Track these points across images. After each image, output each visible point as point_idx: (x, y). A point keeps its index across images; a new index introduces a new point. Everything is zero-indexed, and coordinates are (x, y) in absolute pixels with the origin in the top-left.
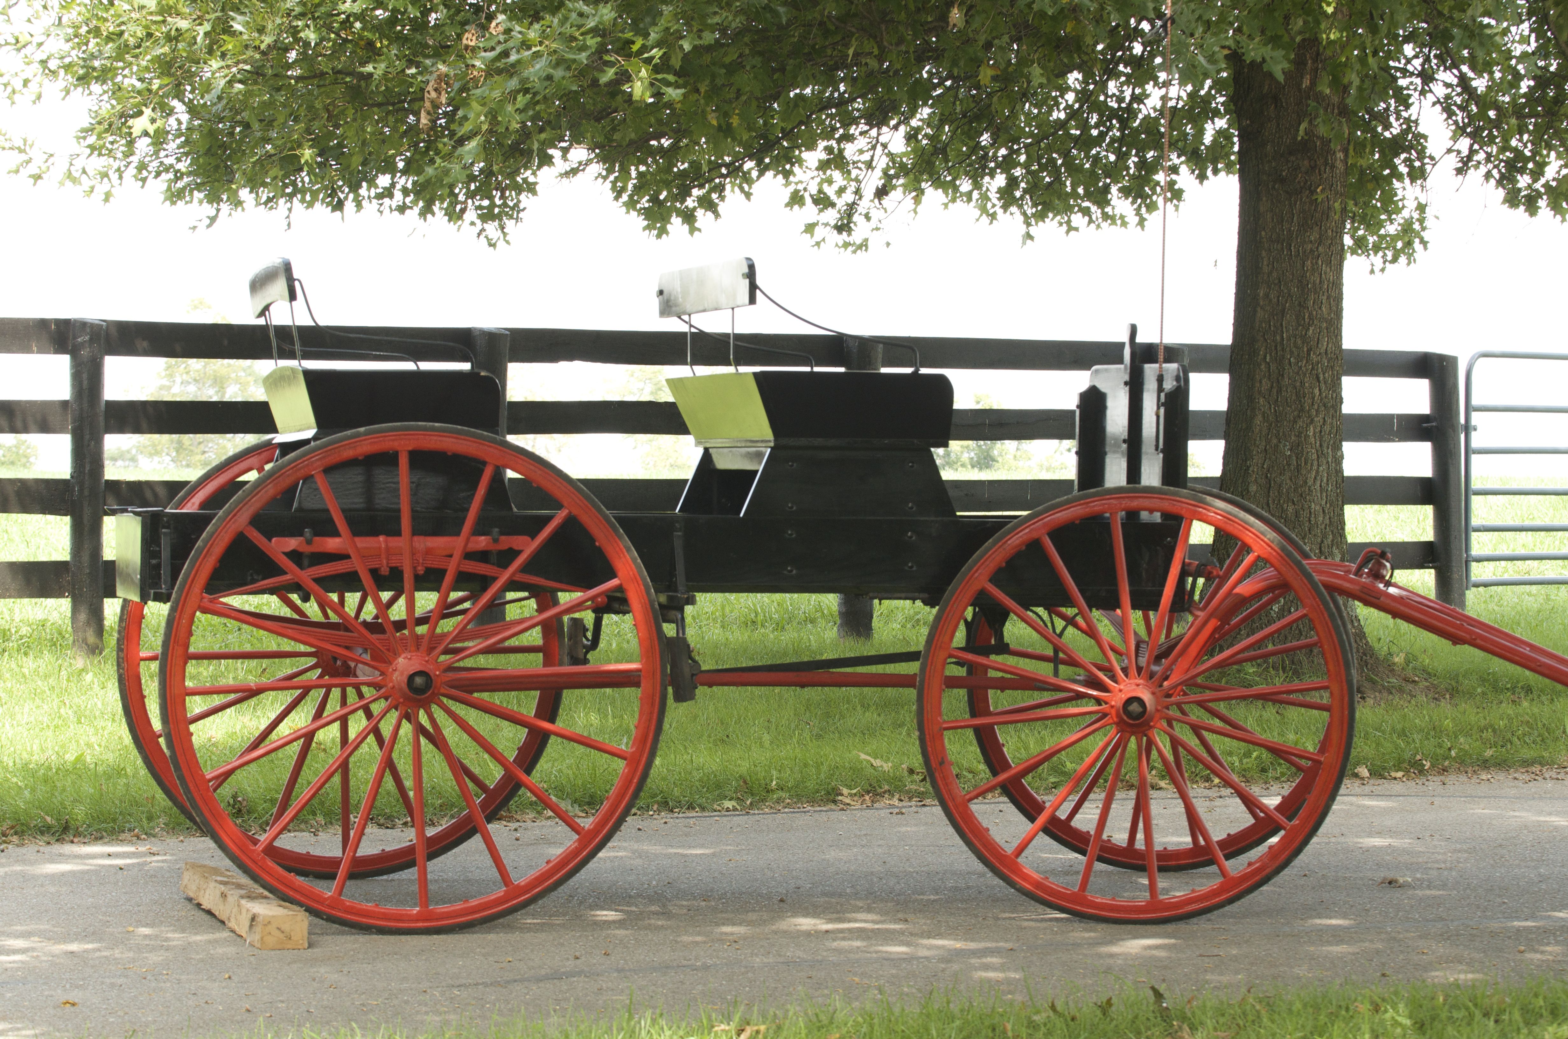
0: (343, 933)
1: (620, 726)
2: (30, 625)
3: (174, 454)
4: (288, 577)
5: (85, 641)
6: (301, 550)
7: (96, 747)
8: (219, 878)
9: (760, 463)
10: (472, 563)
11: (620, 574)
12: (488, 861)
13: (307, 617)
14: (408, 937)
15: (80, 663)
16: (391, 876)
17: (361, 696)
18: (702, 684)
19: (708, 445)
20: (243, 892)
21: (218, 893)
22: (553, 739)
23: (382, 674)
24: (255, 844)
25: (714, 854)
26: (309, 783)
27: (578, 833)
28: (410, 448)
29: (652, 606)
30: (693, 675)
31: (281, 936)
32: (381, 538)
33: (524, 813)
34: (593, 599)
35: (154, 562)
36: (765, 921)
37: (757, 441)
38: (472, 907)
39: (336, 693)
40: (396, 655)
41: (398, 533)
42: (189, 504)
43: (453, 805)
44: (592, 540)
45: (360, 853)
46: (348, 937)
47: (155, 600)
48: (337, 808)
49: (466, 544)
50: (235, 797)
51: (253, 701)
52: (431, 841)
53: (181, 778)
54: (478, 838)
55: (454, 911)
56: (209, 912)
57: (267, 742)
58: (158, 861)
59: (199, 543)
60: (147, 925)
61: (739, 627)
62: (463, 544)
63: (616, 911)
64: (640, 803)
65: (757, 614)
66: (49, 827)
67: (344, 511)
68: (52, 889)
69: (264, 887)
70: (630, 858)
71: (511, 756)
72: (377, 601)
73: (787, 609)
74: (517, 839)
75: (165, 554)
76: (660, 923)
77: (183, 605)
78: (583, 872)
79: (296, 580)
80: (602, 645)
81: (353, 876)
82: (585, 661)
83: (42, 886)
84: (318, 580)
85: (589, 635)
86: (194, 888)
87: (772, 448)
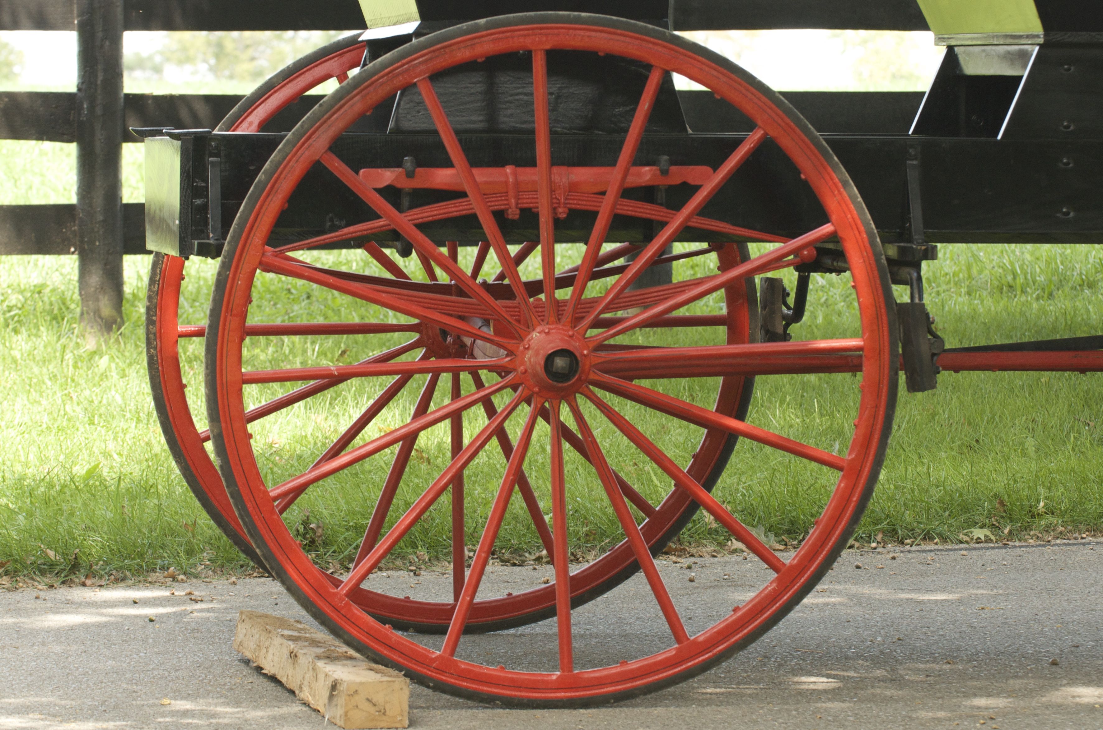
0: (456, 707)
1: (830, 427)
2: (22, 292)
3: (212, 61)
4: (381, 222)
5: (97, 312)
6: (398, 185)
7: (115, 456)
8: (286, 632)
9: (1025, 67)
10: (633, 203)
11: (834, 217)
12: (654, 609)
13: (406, 277)
14: (545, 712)
15: (90, 343)
16: (521, 630)
17: (479, 384)
18: (945, 369)
19: (953, 43)
20: (320, 651)
21: (286, 653)
22: (742, 444)
23: (510, 353)
24: (337, 587)
25: (960, 601)
26: (407, 504)
27: (776, 570)
28: (548, 47)
29: (878, 261)
30: (933, 355)
31: (372, 710)
32: (508, 169)
33: (699, 545)
34: (795, 252)
35: (198, 202)
36: (1031, 691)
37: (1020, 37)
38: (632, 671)
39: (445, 380)
40: (529, 327)
41: (532, 163)
42: (245, 125)
43: (603, 534)
44: (796, 171)
45: (477, 600)
46: (463, 712)
47: (199, 254)
48: (447, 537)
49: (624, 177)
50: (305, 523)
51: (329, 394)
52: (576, 581)
53: (237, 496)
54: (639, 578)
55: (607, 677)
56: (273, 679)
57: (349, 448)
58: (202, 611)
59: (261, 176)
60: (187, 697)
61: (991, 294)
62: (619, 177)
63: (828, 676)
64: (860, 531)
65: (1015, 276)
66: (52, 565)
67: (458, 132)
68: (57, 649)
69: (349, 644)
70: (845, 605)
71: (685, 465)
72: (503, 255)
73: (1057, 270)
74: (691, 580)
75: (214, 191)
76: (888, 693)
77: (239, 260)
78: (781, 624)
79: (393, 226)
80: (806, 315)
81: (468, 630)
82: (785, 337)
83: (43, 644)
84: (422, 227)
85: (791, 300)
86: (252, 645)
87: (1041, 46)
